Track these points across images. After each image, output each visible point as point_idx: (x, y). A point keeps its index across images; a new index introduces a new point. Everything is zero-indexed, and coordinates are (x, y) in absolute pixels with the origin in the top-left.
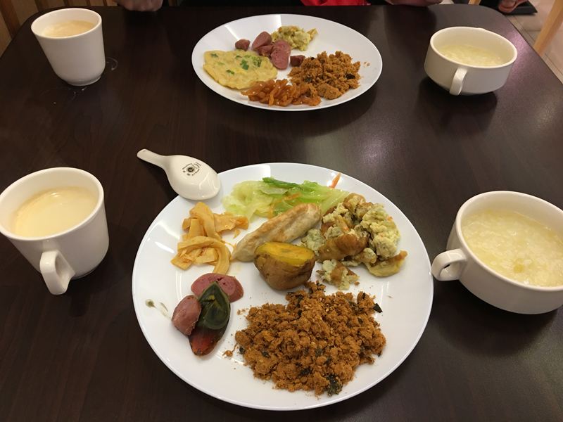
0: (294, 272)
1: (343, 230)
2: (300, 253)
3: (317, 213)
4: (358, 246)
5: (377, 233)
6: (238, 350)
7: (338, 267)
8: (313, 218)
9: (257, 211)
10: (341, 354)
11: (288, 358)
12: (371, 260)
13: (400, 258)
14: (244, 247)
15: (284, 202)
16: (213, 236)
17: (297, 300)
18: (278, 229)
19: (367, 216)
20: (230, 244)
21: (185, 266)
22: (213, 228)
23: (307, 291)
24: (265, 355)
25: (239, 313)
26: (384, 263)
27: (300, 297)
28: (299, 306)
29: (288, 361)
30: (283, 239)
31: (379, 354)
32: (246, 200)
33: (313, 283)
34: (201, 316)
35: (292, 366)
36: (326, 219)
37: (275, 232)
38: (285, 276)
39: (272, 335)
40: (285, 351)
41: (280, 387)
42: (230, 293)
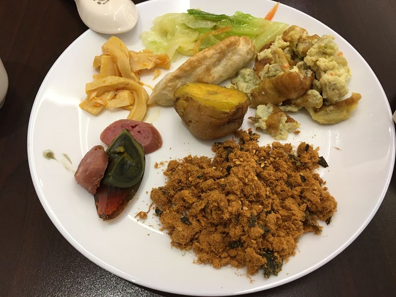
0: (222, 119)
1: (283, 68)
2: (230, 96)
3: (250, 49)
4: (301, 87)
5: (325, 72)
6: (153, 211)
7: (275, 112)
8: (246, 55)
9: (180, 47)
10: (280, 222)
11: (213, 224)
12: (317, 104)
13: (352, 101)
14: (164, 89)
15: (212, 37)
16: (128, 77)
17: (225, 152)
18: (204, 67)
19: (313, 50)
20: (149, 86)
21: (95, 110)
22: (128, 67)
23: (237, 142)
24: (185, 221)
25: (156, 166)
26: (331, 108)
27: (229, 149)
28: (227, 160)
29: (213, 229)
30: (210, 79)
31: (328, 222)
32: (169, 36)
33: (245, 132)
34: (107, 171)
35: (217, 237)
36: (262, 55)
37: (200, 70)
38: (211, 123)
39: (194, 195)
40: (209, 217)
41: (201, 261)
42: (146, 142)
